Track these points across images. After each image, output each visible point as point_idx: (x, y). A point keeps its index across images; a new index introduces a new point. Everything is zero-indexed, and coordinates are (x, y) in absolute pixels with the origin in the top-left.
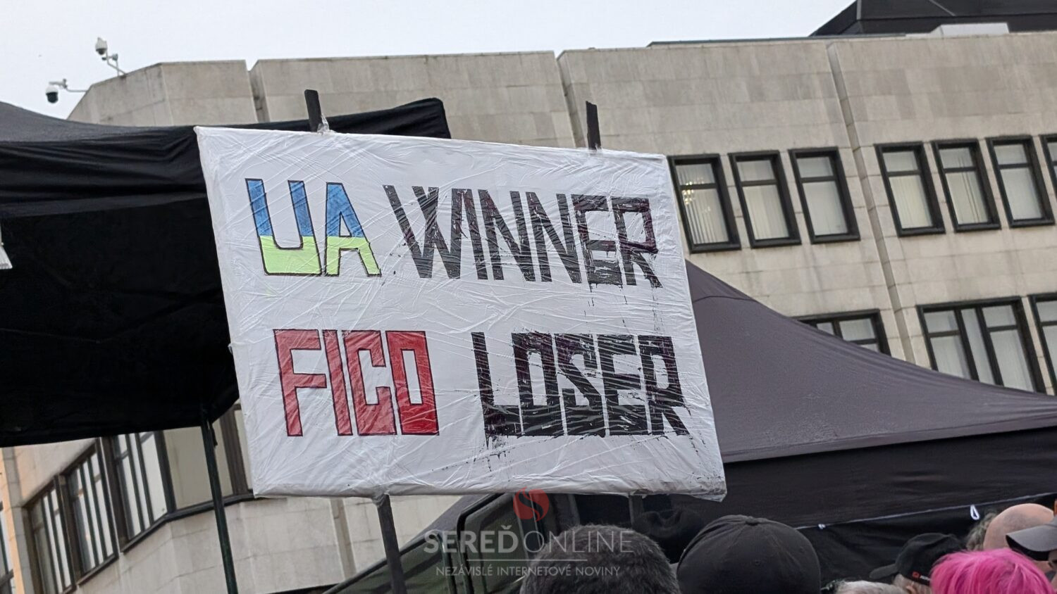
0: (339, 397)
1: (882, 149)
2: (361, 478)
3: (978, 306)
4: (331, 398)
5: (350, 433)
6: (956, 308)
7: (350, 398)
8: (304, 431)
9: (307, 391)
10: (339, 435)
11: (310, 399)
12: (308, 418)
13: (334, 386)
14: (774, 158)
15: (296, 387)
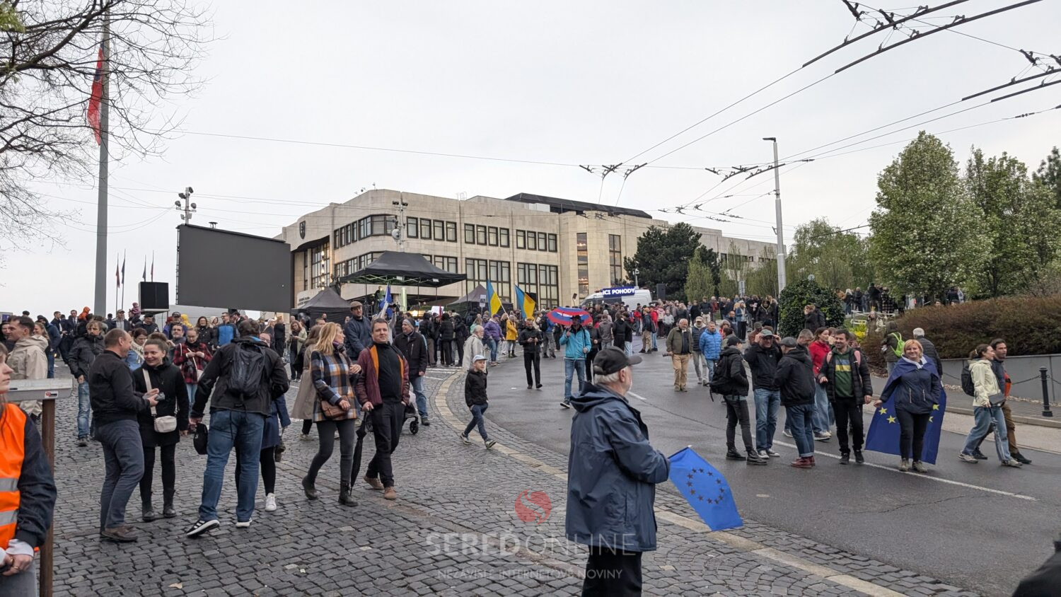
1: (517, 231)
3: (529, 264)
6: (525, 264)
14: (497, 228)
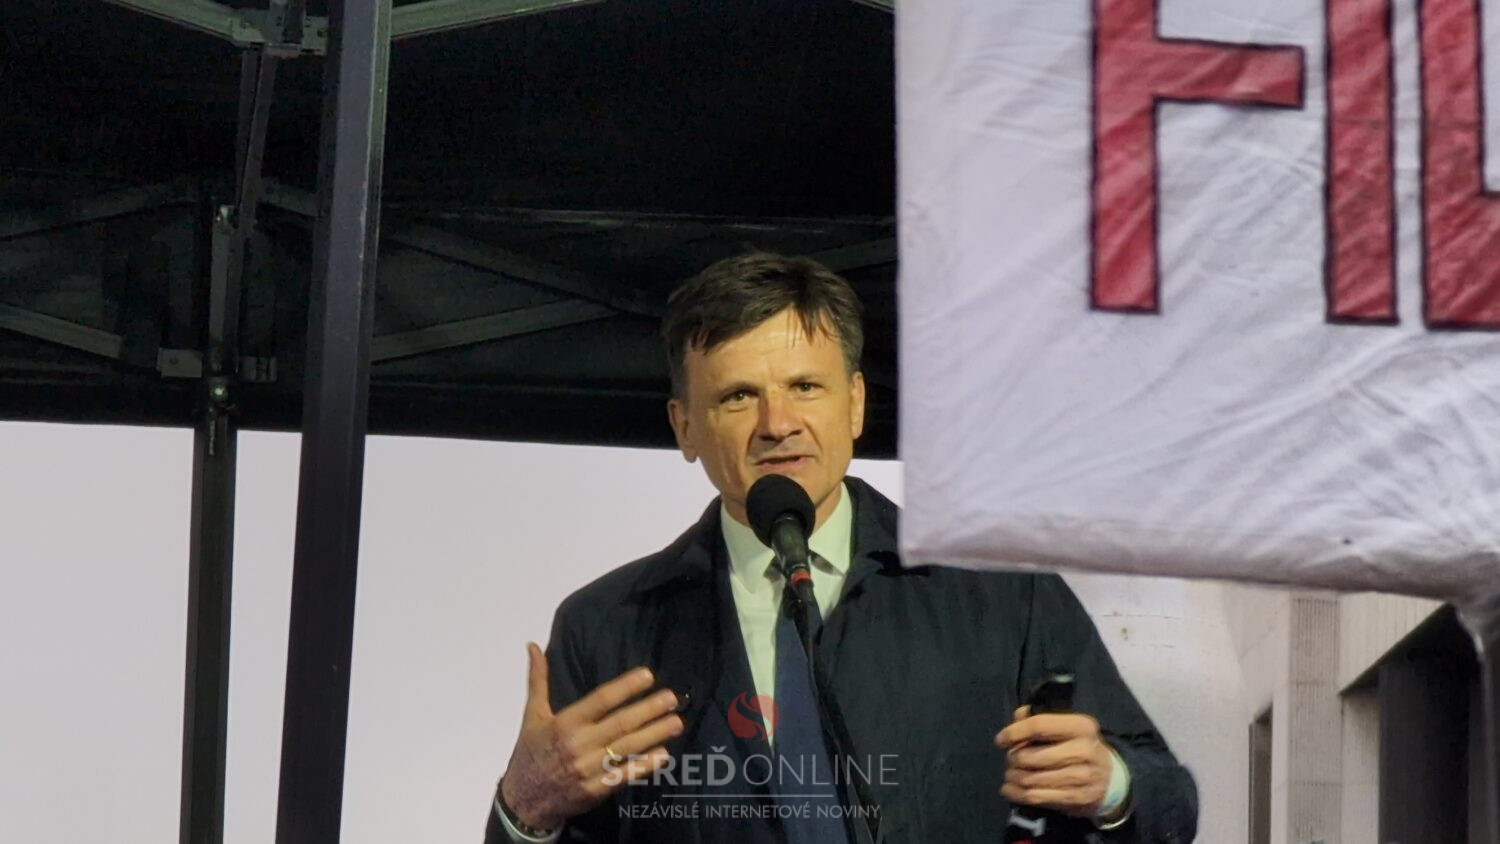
0: (1357, 153)
2: (1408, 511)
4: (1318, 157)
5: (1384, 312)
7: (1407, 161)
8: (1168, 291)
9: (1208, 117)
10: (1334, 318)
11: (1215, 153)
12: (1197, 236)
13: (1341, 103)
15: (1158, 100)
